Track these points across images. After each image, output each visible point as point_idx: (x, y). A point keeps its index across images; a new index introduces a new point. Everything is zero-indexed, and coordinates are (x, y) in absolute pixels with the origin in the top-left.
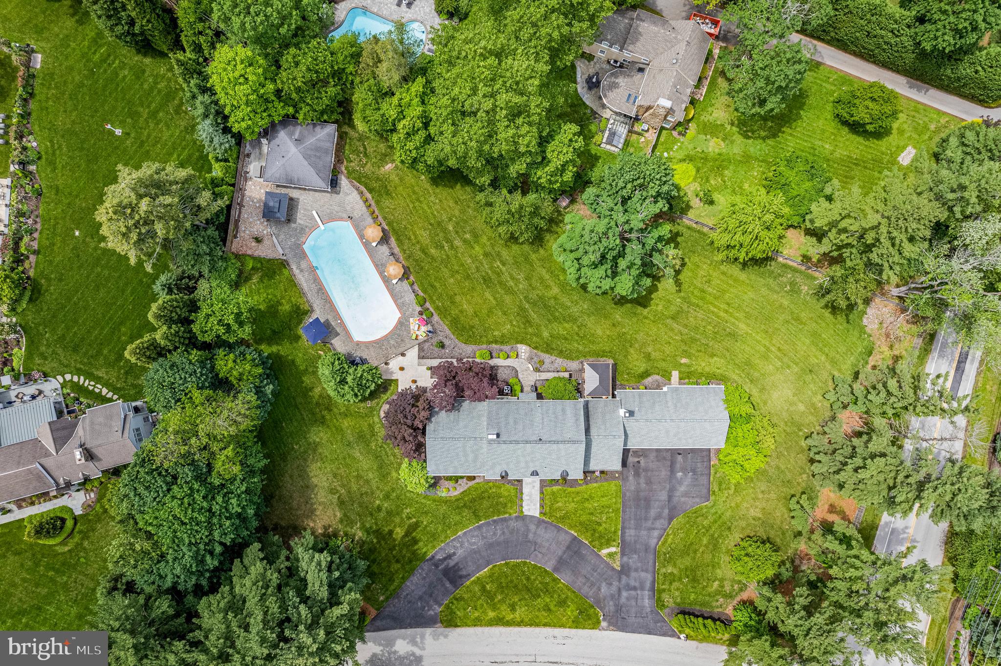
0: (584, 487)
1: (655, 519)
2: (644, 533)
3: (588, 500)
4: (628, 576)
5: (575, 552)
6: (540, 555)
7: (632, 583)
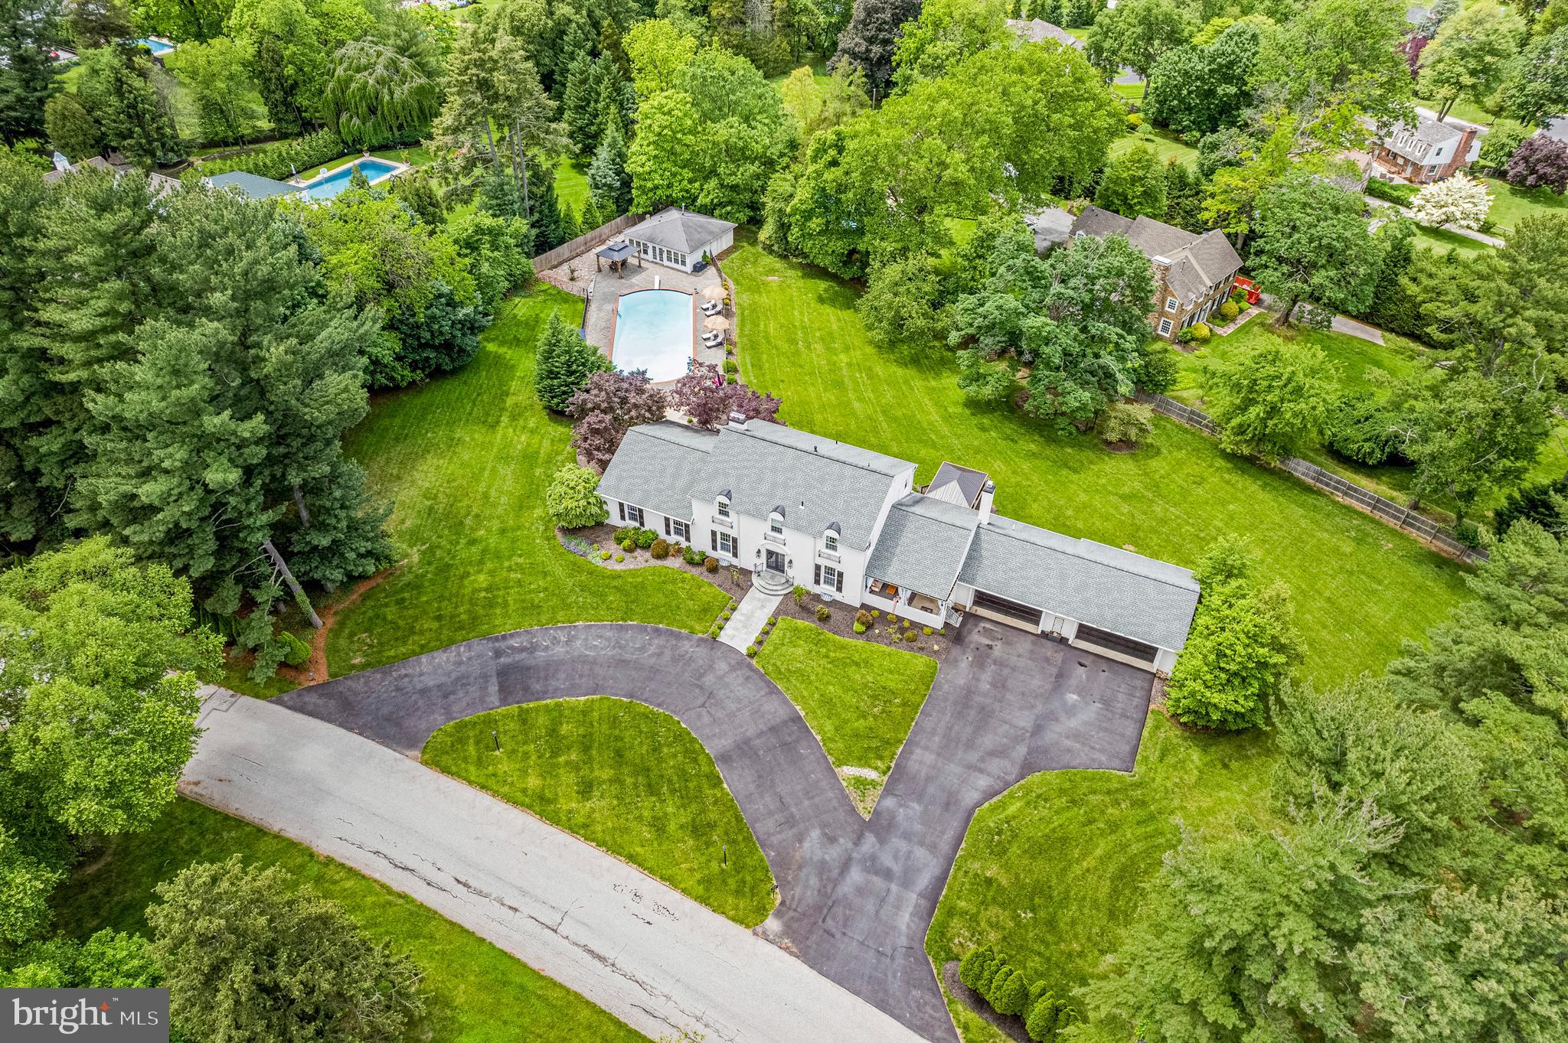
0: (860, 643)
1: (993, 753)
2: (954, 769)
3: (857, 664)
4: (882, 841)
5: (784, 744)
6: (706, 719)
7: (887, 860)
